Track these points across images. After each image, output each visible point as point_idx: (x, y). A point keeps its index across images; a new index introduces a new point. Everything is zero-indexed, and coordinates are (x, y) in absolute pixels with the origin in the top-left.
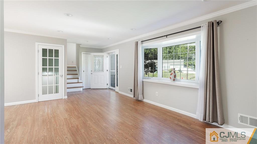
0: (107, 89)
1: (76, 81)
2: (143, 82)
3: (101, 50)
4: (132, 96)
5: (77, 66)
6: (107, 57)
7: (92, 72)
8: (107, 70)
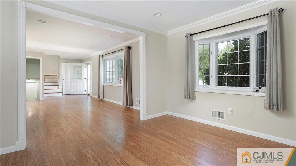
0: (85, 94)
1: (56, 87)
2: (103, 85)
3: (81, 61)
4: (97, 97)
5: (58, 75)
6: (85, 67)
7: (71, 80)
8: (85, 79)
